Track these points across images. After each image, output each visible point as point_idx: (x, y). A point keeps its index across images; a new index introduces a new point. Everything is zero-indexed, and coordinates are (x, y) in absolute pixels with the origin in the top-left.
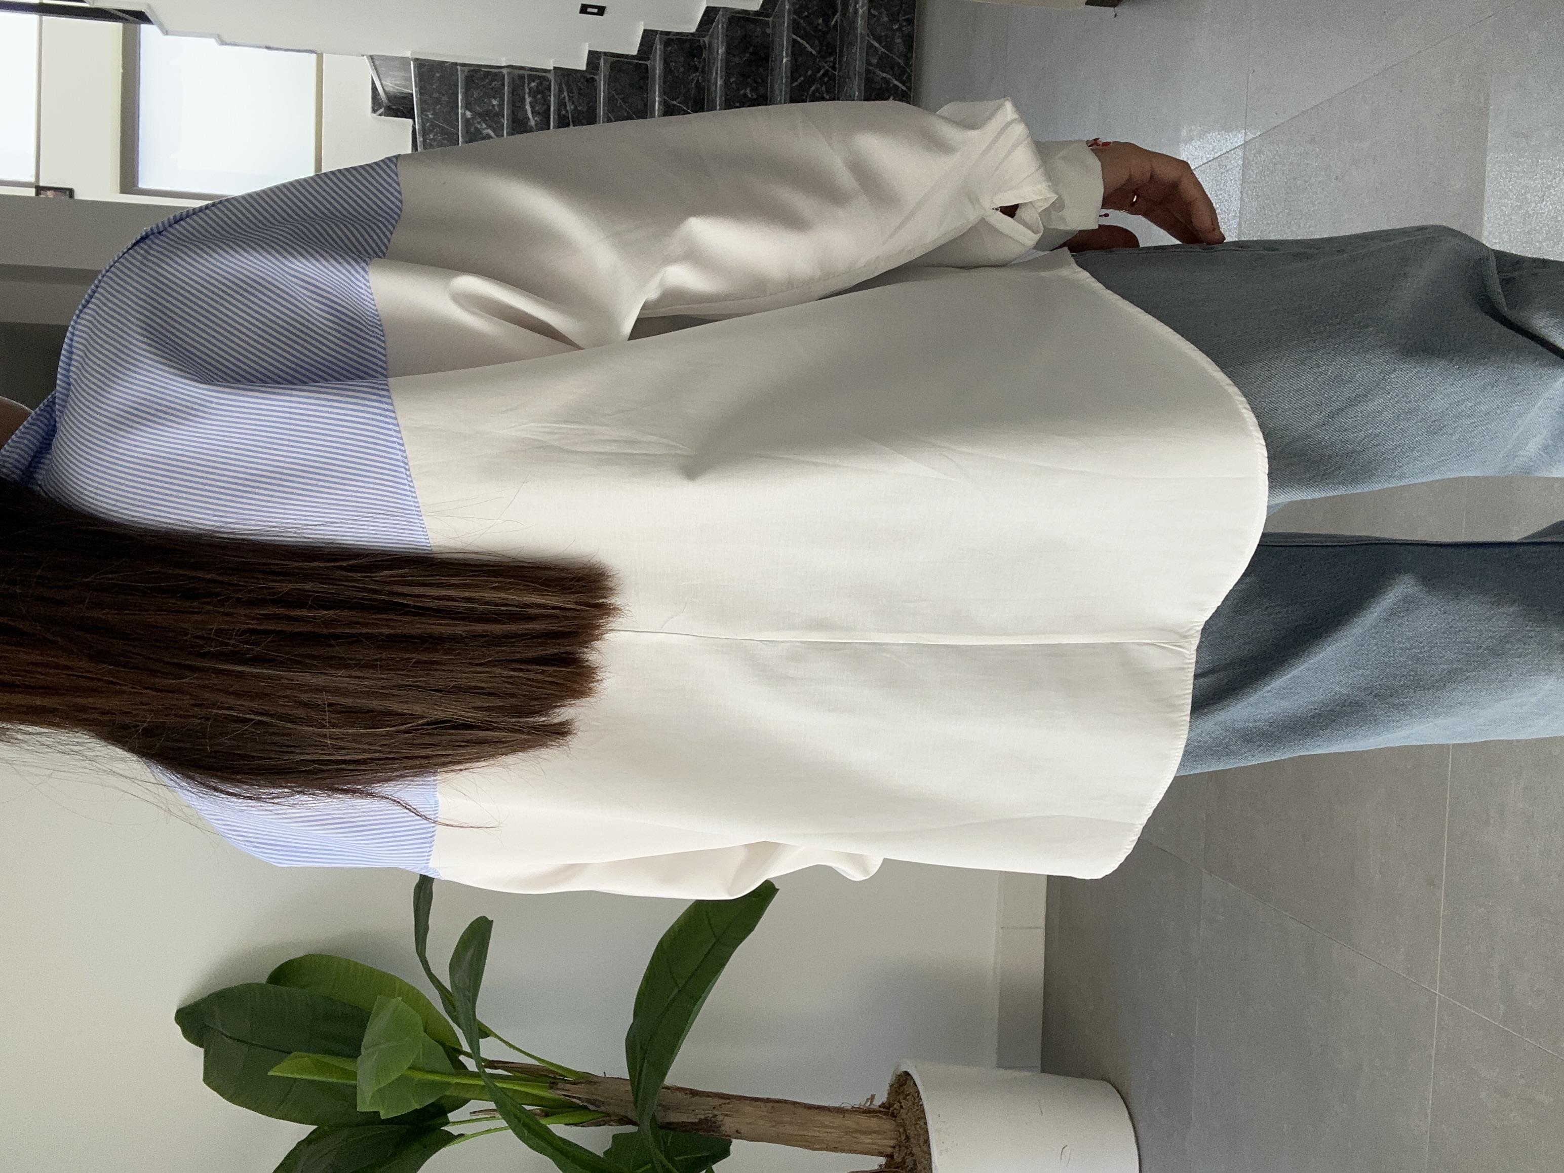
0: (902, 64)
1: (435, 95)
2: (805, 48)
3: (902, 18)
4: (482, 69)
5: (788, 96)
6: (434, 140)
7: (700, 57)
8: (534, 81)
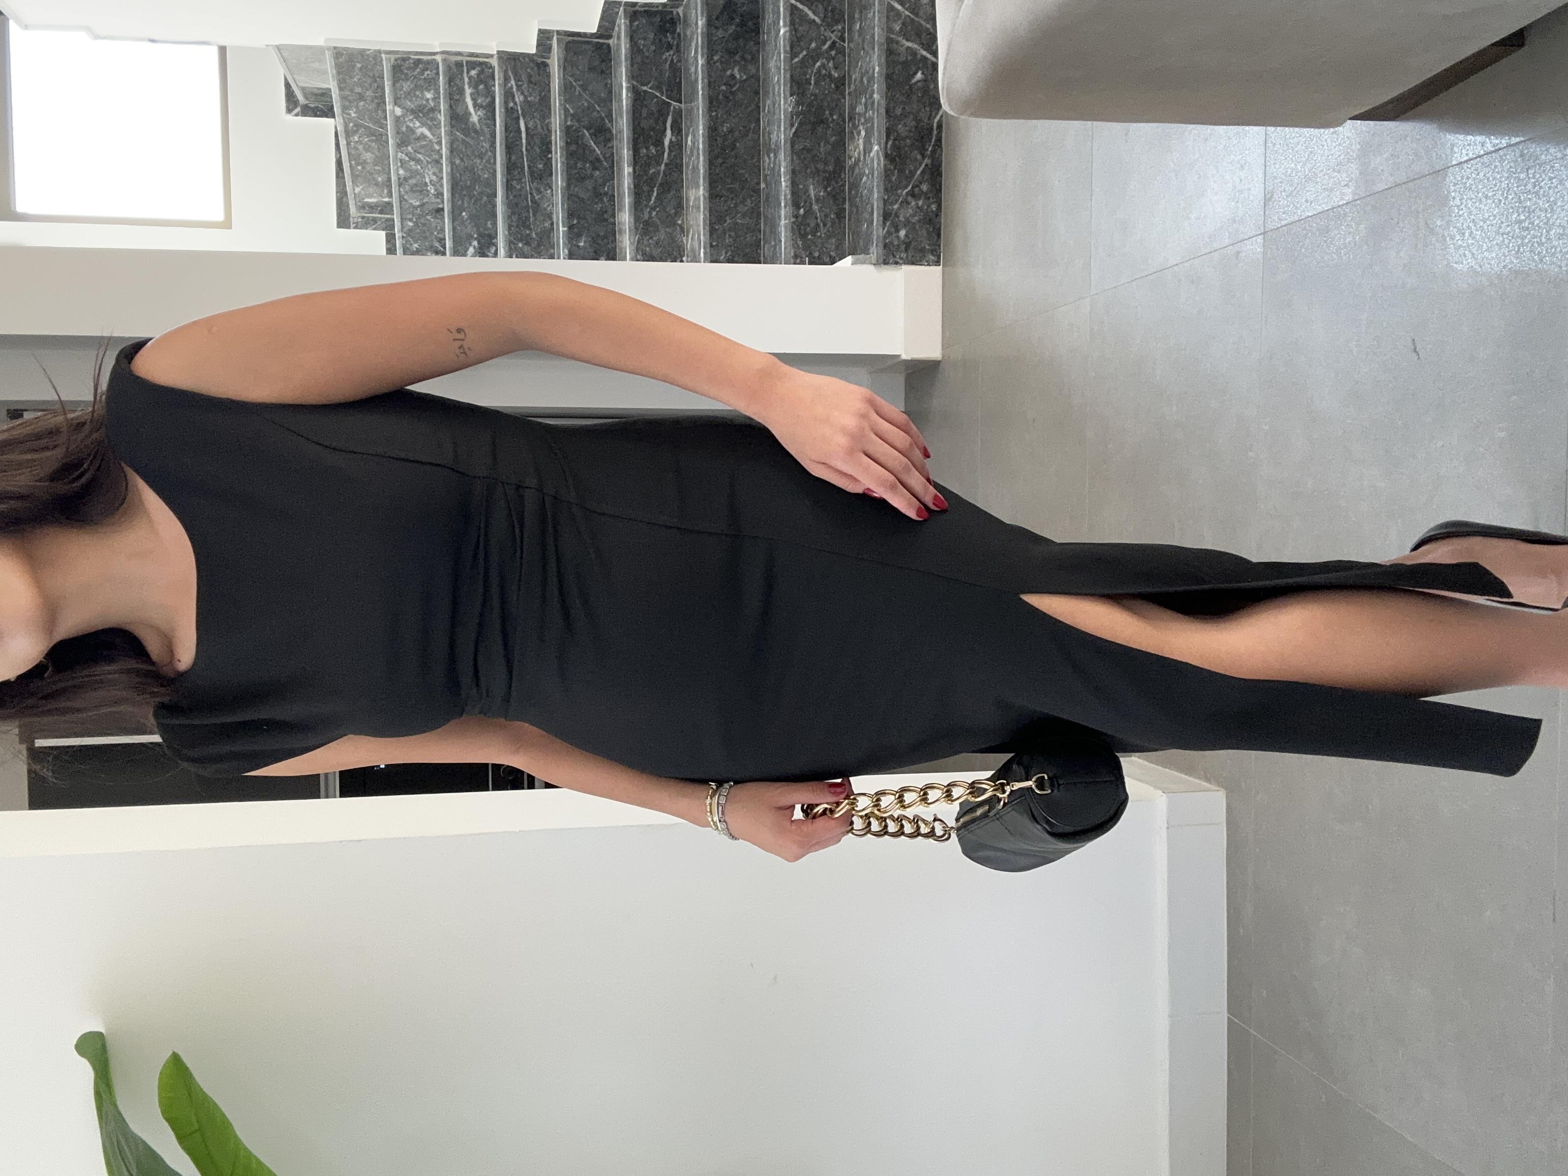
0: (932, 30)
1: (358, 90)
2: (807, 15)
4: (412, 57)
5: (788, 76)
6: (360, 142)
7: (674, 32)
8: (474, 69)
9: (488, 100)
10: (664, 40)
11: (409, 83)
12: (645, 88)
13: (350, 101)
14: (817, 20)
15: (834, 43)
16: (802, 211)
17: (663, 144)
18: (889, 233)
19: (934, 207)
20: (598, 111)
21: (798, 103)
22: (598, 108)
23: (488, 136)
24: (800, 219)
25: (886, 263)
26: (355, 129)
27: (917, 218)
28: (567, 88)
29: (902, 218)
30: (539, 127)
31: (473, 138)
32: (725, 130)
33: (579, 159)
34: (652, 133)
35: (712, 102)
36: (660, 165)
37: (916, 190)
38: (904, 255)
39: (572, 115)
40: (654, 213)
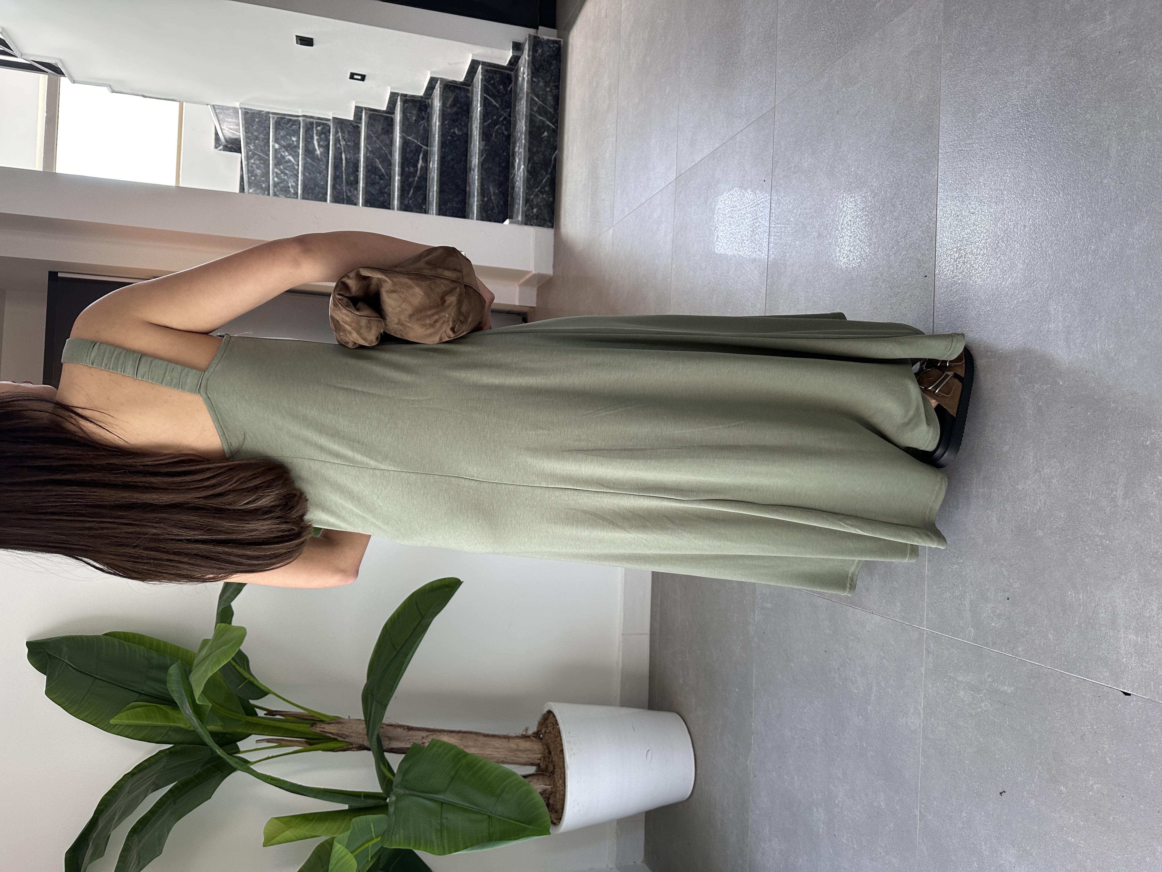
0: (552, 112)
1: (256, 134)
2: (492, 102)
3: (551, 84)
4: (287, 117)
5: (481, 131)
6: (254, 163)
7: (426, 111)
8: (319, 126)
9: (326, 143)
10: (420, 114)
11: (283, 131)
12: (409, 138)
13: (251, 140)
14: (497, 105)
15: (505, 118)
16: (486, 199)
17: (417, 167)
18: (528, 210)
19: (551, 199)
20: (384, 150)
21: (486, 145)
22: (384, 148)
23: (325, 162)
24: (485, 203)
25: (526, 224)
26: (252, 155)
27: (542, 204)
28: (368, 137)
29: (535, 203)
30: (352, 158)
31: (316, 162)
32: (449, 158)
33: (373, 174)
34: (412, 161)
35: (443, 144)
36: (415, 176)
37: (543, 190)
38: (535, 221)
39: (371, 152)
40: (411, 201)
